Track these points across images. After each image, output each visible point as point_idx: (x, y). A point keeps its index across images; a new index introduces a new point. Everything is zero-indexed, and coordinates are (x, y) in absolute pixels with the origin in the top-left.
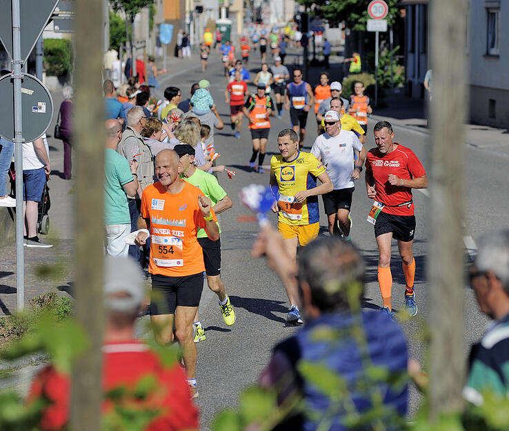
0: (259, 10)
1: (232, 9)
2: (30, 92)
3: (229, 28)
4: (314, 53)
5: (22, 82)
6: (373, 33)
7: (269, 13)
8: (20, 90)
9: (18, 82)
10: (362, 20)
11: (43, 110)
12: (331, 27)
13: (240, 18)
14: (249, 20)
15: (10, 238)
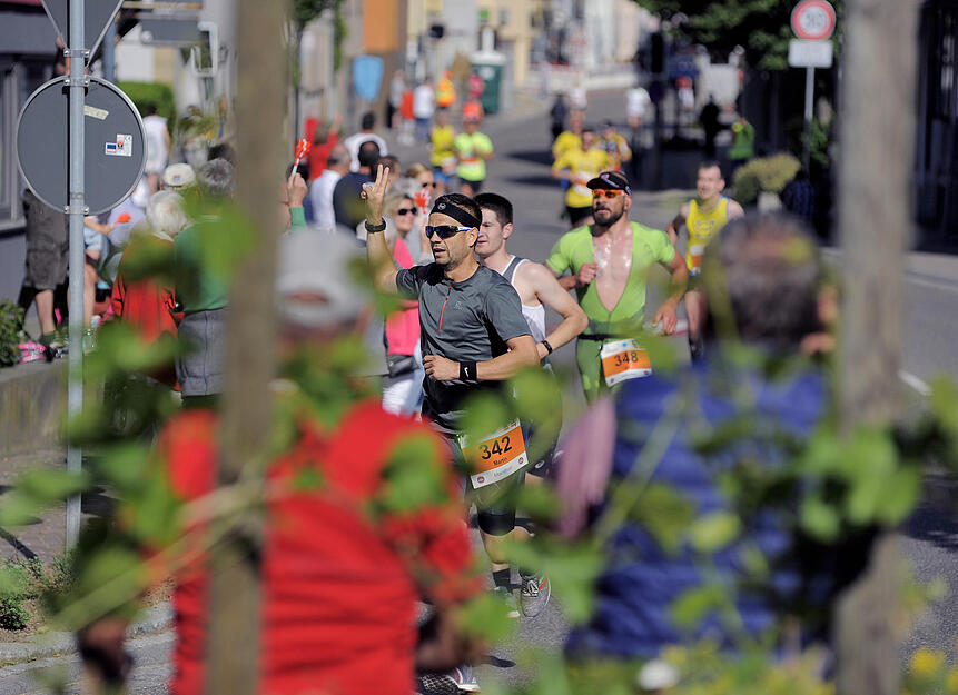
0: (562, 36)
1: (506, 33)
2: (102, 114)
3: (499, 72)
4: (676, 127)
5: (86, 93)
6: (802, 71)
7: (583, 43)
8: (82, 110)
9: (77, 95)
10: (779, 47)
11: (127, 151)
12: (714, 61)
13: (521, 53)
14: (540, 55)
15: (48, 435)
